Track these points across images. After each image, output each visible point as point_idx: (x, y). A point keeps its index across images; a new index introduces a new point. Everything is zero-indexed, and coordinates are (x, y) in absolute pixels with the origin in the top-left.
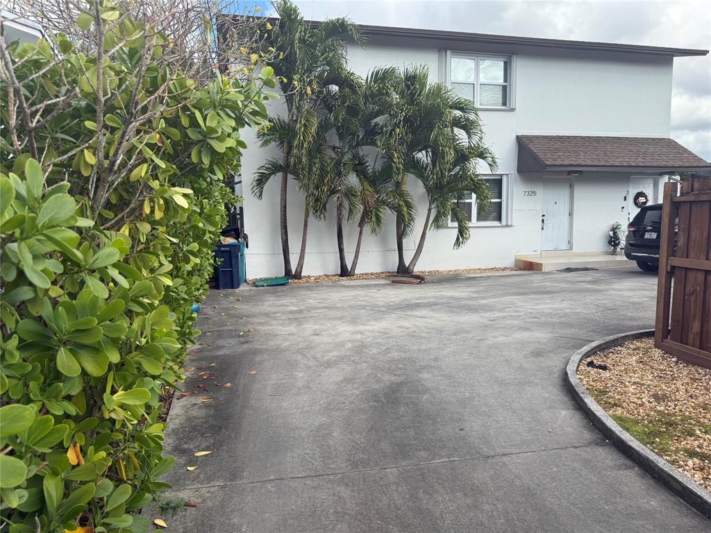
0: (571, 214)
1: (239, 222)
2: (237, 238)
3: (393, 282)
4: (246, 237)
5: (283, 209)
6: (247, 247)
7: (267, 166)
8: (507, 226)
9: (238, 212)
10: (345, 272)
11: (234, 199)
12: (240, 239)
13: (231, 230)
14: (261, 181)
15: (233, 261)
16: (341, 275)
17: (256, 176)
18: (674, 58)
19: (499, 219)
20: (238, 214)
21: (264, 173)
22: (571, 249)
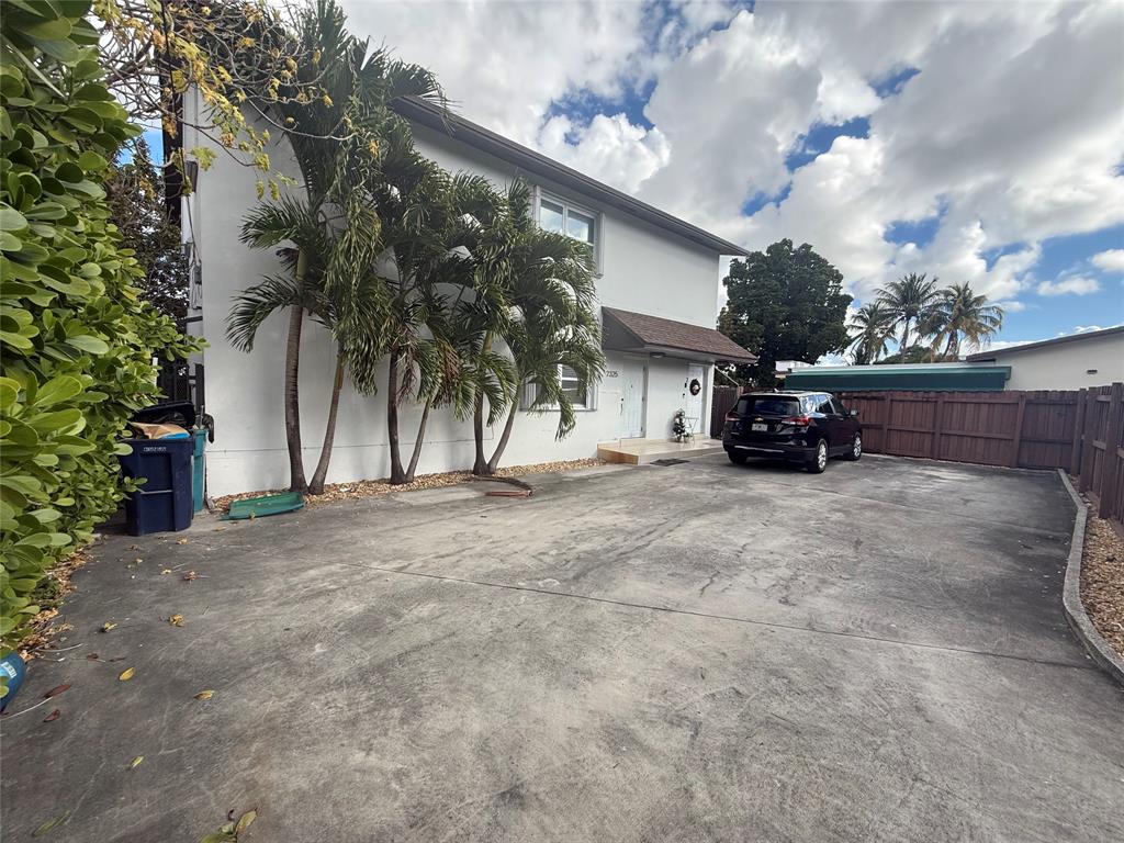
0: (644, 399)
1: (194, 391)
2: (188, 425)
3: (489, 494)
4: (208, 422)
5: (292, 373)
6: (212, 440)
7: (264, 288)
8: (593, 410)
9: (192, 372)
10: (398, 477)
11: (182, 342)
12: (195, 427)
13: (173, 410)
14: (251, 316)
15: (177, 475)
16: (393, 481)
17: (241, 305)
18: (721, 256)
19: (584, 403)
20: (192, 378)
21: (259, 302)
22: (644, 436)
